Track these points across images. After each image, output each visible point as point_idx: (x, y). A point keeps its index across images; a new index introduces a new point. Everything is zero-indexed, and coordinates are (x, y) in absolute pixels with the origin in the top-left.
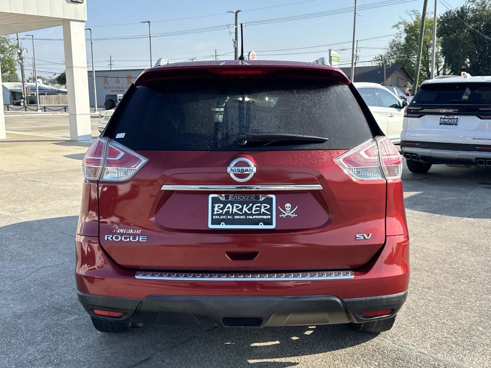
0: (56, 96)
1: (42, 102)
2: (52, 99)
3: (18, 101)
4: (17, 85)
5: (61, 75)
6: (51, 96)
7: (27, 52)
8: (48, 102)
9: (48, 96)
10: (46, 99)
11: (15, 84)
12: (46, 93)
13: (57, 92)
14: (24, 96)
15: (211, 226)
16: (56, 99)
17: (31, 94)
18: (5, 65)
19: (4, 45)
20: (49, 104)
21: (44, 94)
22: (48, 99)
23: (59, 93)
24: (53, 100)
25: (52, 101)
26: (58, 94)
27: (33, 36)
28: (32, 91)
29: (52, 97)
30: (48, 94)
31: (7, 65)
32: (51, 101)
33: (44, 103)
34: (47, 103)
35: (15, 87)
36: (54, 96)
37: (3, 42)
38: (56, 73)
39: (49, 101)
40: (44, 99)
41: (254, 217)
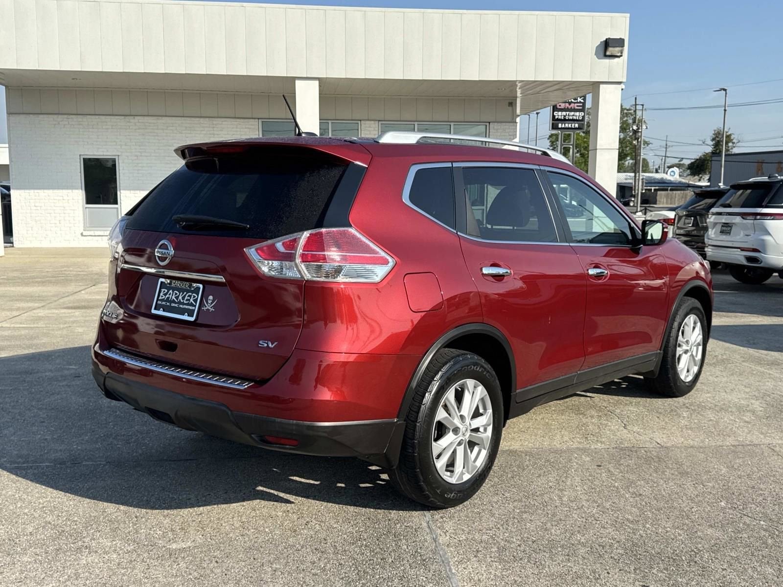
0: (682, 192)
1: (660, 201)
2: (676, 197)
3: (627, 200)
4: (630, 176)
5: (695, 162)
6: (674, 192)
7: (647, 128)
8: (669, 202)
9: (671, 192)
10: (667, 196)
11: (626, 176)
12: (669, 188)
13: (686, 187)
14: (635, 192)
15: (154, 311)
16: (682, 197)
17: (646, 190)
18: (624, 149)
19: (627, 120)
20: (671, 204)
21: (667, 190)
22: (670, 197)
23: (689, 188)
24: (677, 199)
25: (675, 201)
26: (688, 190)
27: (643, 105)
28: (647, 185)
29: (676, 194)
30: (671, 190)
31: (628, 149)
32: (673, 200)
33: (663, 203)
34: (667, 203)
35: (626, 179)
36: (679, 192)
37: (627, 116)
38: (683, 158)
39: (671, 200)
40: (663, 197)
41: (185, 306)
